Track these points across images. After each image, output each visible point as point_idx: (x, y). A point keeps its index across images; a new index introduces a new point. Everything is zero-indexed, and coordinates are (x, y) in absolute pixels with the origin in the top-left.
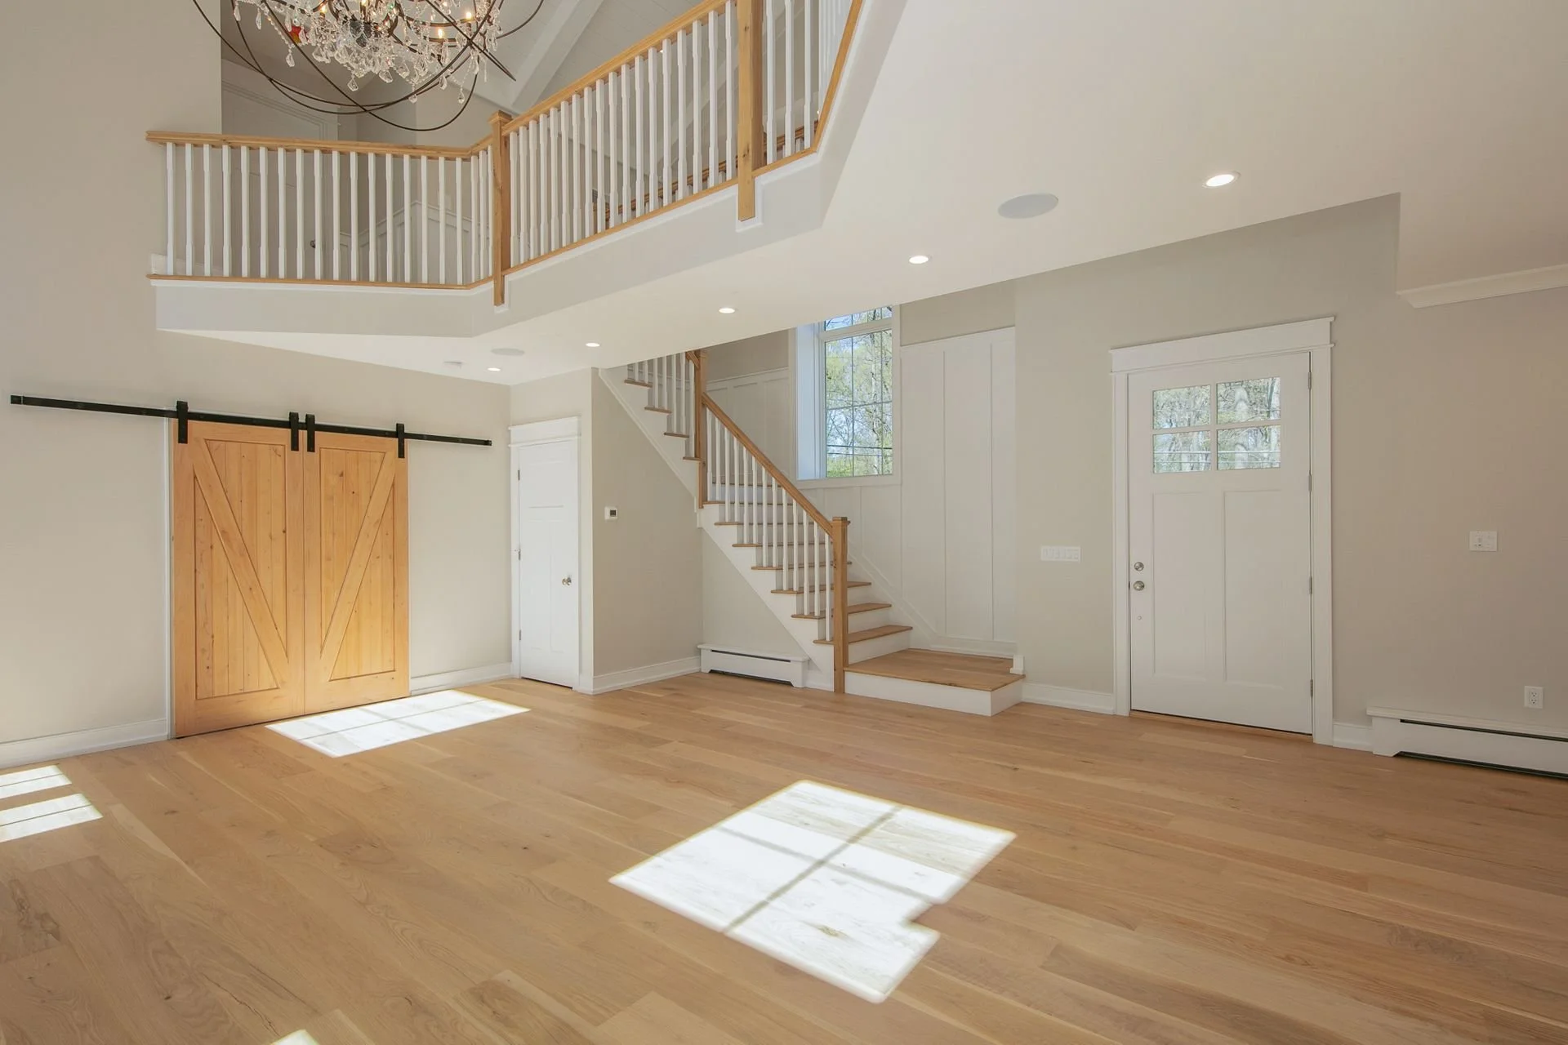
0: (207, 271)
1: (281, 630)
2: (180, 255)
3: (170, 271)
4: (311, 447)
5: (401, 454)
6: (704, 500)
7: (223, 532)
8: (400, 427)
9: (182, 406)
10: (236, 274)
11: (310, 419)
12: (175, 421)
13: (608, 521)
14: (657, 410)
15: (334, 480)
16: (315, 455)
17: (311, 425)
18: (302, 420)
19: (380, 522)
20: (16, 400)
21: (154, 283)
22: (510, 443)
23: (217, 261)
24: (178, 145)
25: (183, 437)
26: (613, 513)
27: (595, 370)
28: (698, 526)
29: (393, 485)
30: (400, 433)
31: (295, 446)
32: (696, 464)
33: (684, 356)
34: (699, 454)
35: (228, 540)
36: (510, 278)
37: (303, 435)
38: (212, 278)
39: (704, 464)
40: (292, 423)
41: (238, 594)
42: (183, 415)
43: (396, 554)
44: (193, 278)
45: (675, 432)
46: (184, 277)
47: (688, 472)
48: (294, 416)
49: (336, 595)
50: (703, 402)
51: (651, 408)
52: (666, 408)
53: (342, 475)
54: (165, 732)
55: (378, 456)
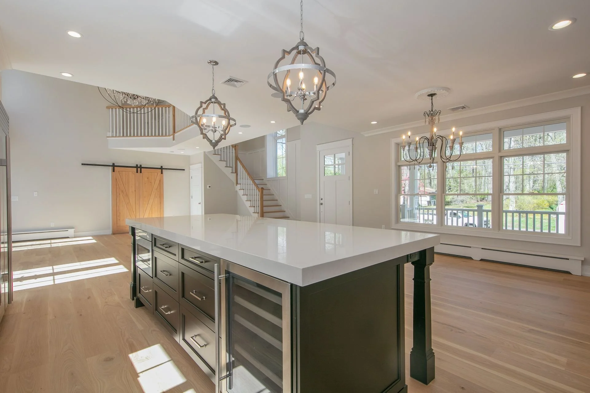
0: (118, 136)
1: (135, 213)
2: (113, 132)
3: (111, 136)
4: (141, 172)
5: (162, 173)
6: (237, 183)
7: (122, 191)
8: (162, 167)
9: (113, 164)
10: (123, 136)
11: (141, 166)
12: (112, 167)
13: (209, 189)
14: (223, 161)
15: (146, 179)
16: (142, 174)
17: (141, 167)
18: (139, 166)
19: (157, 189)
20: (82, 164)
21: (108, 138)
22: (190, 169)
23: (120, 133)
24: (112, 109)
25: (114, 171)
26: (210, 187)
27: (205, 152)
28: (236, 190)
29: (160, 181)
30: (162, 168)
31: (137, 172)
32: (235, 174)
33: (231, 146)
34: (236, 172)
35: (123, 193)
36: (176, 135)
37: (139, 169)
38: (119, 137)
39: (237, 174)
40: (137, 167)
41: (125, 205)
42: (114, 166)
43: (161, 196)
44: (115, 137)
45: (228, 166)
46: (114, 137)
47: (233, 177)
48: (137, 165)
49: (147, 205)
50: (237, 158)
51: (221, 160)
52: (225, 160)
53: (148, 178)
54: (111, 233)
55: (156, 174)
